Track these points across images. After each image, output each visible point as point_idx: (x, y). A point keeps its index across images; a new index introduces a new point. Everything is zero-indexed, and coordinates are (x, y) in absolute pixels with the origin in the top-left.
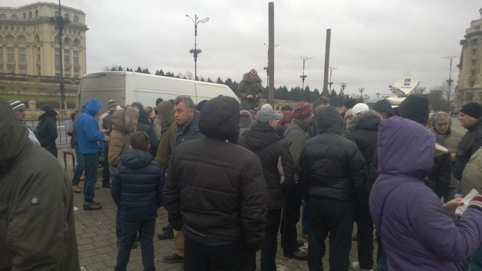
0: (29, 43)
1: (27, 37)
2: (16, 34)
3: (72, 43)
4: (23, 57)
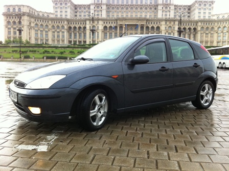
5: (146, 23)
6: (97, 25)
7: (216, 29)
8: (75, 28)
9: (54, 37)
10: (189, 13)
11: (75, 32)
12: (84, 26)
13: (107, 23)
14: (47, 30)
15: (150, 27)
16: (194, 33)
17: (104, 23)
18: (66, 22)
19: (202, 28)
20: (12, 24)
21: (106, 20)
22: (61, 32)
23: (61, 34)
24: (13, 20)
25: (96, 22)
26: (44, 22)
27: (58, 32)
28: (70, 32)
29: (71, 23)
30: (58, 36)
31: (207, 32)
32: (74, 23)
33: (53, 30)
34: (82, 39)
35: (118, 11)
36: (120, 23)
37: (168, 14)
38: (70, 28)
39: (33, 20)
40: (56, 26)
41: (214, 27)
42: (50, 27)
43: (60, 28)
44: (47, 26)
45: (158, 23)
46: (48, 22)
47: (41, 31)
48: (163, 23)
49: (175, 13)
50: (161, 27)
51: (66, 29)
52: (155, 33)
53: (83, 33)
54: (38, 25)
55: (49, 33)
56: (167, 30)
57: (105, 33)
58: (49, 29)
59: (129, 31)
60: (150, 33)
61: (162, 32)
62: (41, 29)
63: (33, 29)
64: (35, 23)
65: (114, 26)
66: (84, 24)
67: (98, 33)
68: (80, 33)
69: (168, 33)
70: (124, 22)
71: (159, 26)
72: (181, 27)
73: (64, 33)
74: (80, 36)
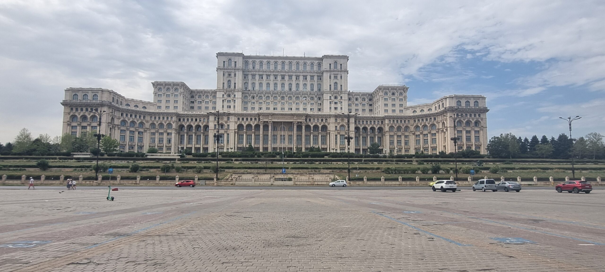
0: (439, 129)
1: (437, 125)
2: (429, 124)
3: (473, 125)
4: (434, 141)
5: (306, 120)
6: (226, 122)
7: (412, 128)
8: (190, 127)
9: (154, 141)
10: (371, 105)
11: (190, 133)
12: (204, 124)
13: (243, 119)
14: (141, 130)
15: (312, 126)
16: (380, 135)
17: (239, 119)
18: (174, 118)
19: (391, 127)
20: (79, 120)
21: (242, 115)
22: (165, 134)
23: (165, 136)
24: (82, 114)
25: (225, 119)
26: (138, 117)
27: (162, 134)
28: (182, 133)
29: (184, 120)
30: (161, 140)
31: (399, 134)
32: (188, 120)
33: (153, 131)
34: (201, 146)
35: (261, 101)
36: (263, 119)
37: (339, 106)
38: (182, 127)
39: (118, 114)
40: (157, 124)
41: (409, 126)
42: (147, 125)
43: (165, 127)
44: (142, 124)
45: (324, 121)
46: (144, 117)
47: (132, 132)
48: (332, 120)
49: (349, 105)
50: (328, 126)
51: (175, 129)
52: (320, 135)
53: (203, 135)
54: (126, 123)
55: (145, 135)
56: (338, 130)
57: (240, 135)
58: (145, 129)
59: (279, 132)
60: (312, 135)
61: (331, 133)
62: (132, 129)
63: (116, 128)
64: (122, 119)
65: (254, 124)
66: (206, 120)
67: (228, 134)
68: (197, 136)
69: (341, 135)
70: (271, 118)
71: (326, 124)
72: (359, 126)
73: (171, 135)
74: (197, 140)
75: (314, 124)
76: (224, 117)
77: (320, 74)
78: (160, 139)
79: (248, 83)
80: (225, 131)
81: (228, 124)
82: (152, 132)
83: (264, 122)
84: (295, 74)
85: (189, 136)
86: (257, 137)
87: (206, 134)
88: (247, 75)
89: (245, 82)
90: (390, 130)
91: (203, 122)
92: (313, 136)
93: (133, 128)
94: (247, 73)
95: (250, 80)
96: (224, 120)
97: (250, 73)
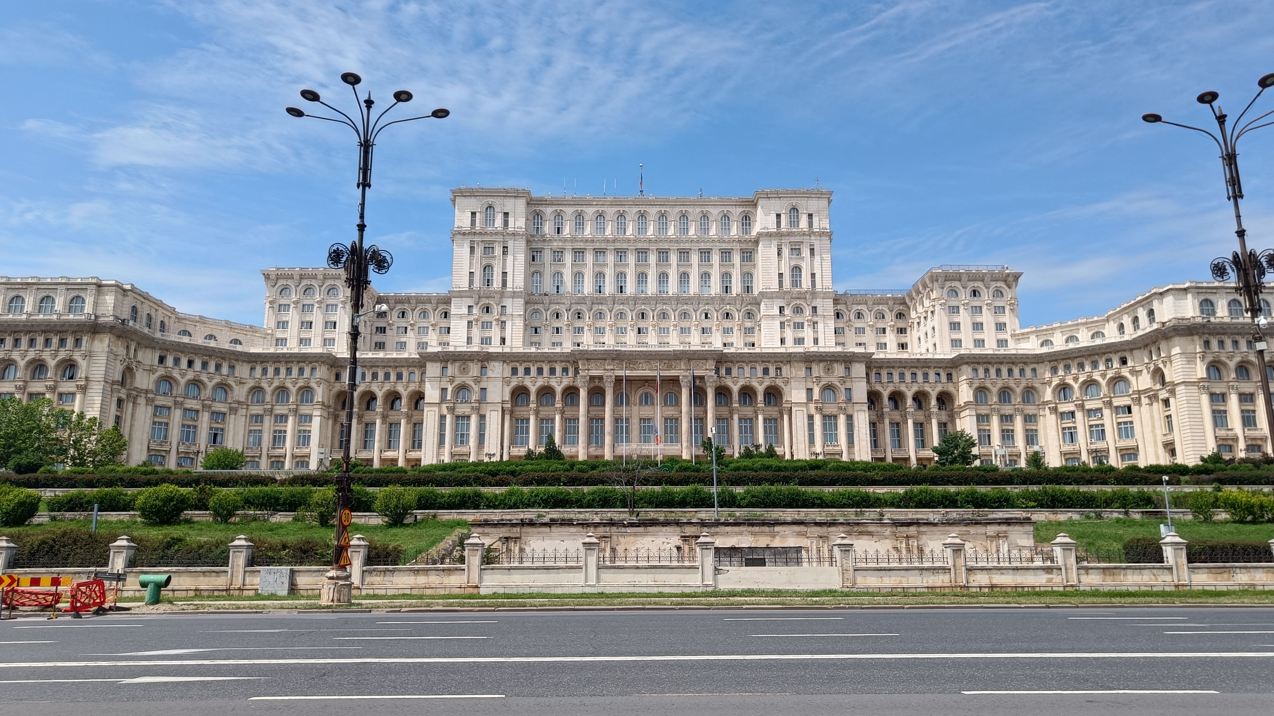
0: (1139, 392)
1: (1132, 379)
2: (1103, 376)
4: (1125, 429)
5: (717, 371)
6: (477, 380)
7: (1047, 393)
8: (369, 397)
10: (901, 331)
11: (368, 417)
12: (413, 387)
13: (527, 371)
14: (221, 407)
15: (735, 389)
16: (944, 418)
17: (514, 371)
18: (322, 372)
19: (982, 390)
20: (23, 373)
21: (525, 358)
22: (292, 420)
23: (291, 425)
24: (31, 355)
25: (474, 369)
26: (212, 368)
28: (344, 416)
30: (278, 438)
31: (1007, 410)
33: (257, 410)
34: (400, 453)
35: (579, 324)
36: (588, 370)
37: (807, 333)
39: (147, 357)
40: (269, 390)
41: (1036, 385)
42: (240, 393)
43: (293, 398)
44: (223, 387)
45: (772, 372)
46: (232, 367)
47: (192, 413)
48: (797, 369)
49: (838, 331)
50: (786, 390)
51: (323, 404)
52: (760, 418)
53: (408, 423)
54: (174, 385)
55: (232, 420)
56: (817, 402)
57: (517, 420)
58: (233, 405)
59: (635, 409)
60: (736, 417)
61: (794, 409)
62: (192, 404)
63: (142, 401)
64: (161, 372)
65: (562, 386)
66: (417, 376)
67: (482, 417)
68: (391, 424)
69: (824, 417)
70: (612, 367)
71: (779, 382)
72: (878, 387)
73: (310, 421)
74: (390, 437)
75: (742, 382)
76: (471, 364)
77: (750, 246)
78: (277, 434)
79: (541, 274)
80: (472, 408)
81: (483, 385)
82: (254, 412)
83: (592, 378)
84: (675, 246)
85: (367, 425)
86: (570, 424)
87: (415, 419)
88: (540, 251)
89: (532, 269)
90: (975, 396)
91: (409, 382)
92: (740, 419)
93: (195, 401)
94: (540, 245)
95: (547, 265)
96: (471, 374)
97: (547, 246)
